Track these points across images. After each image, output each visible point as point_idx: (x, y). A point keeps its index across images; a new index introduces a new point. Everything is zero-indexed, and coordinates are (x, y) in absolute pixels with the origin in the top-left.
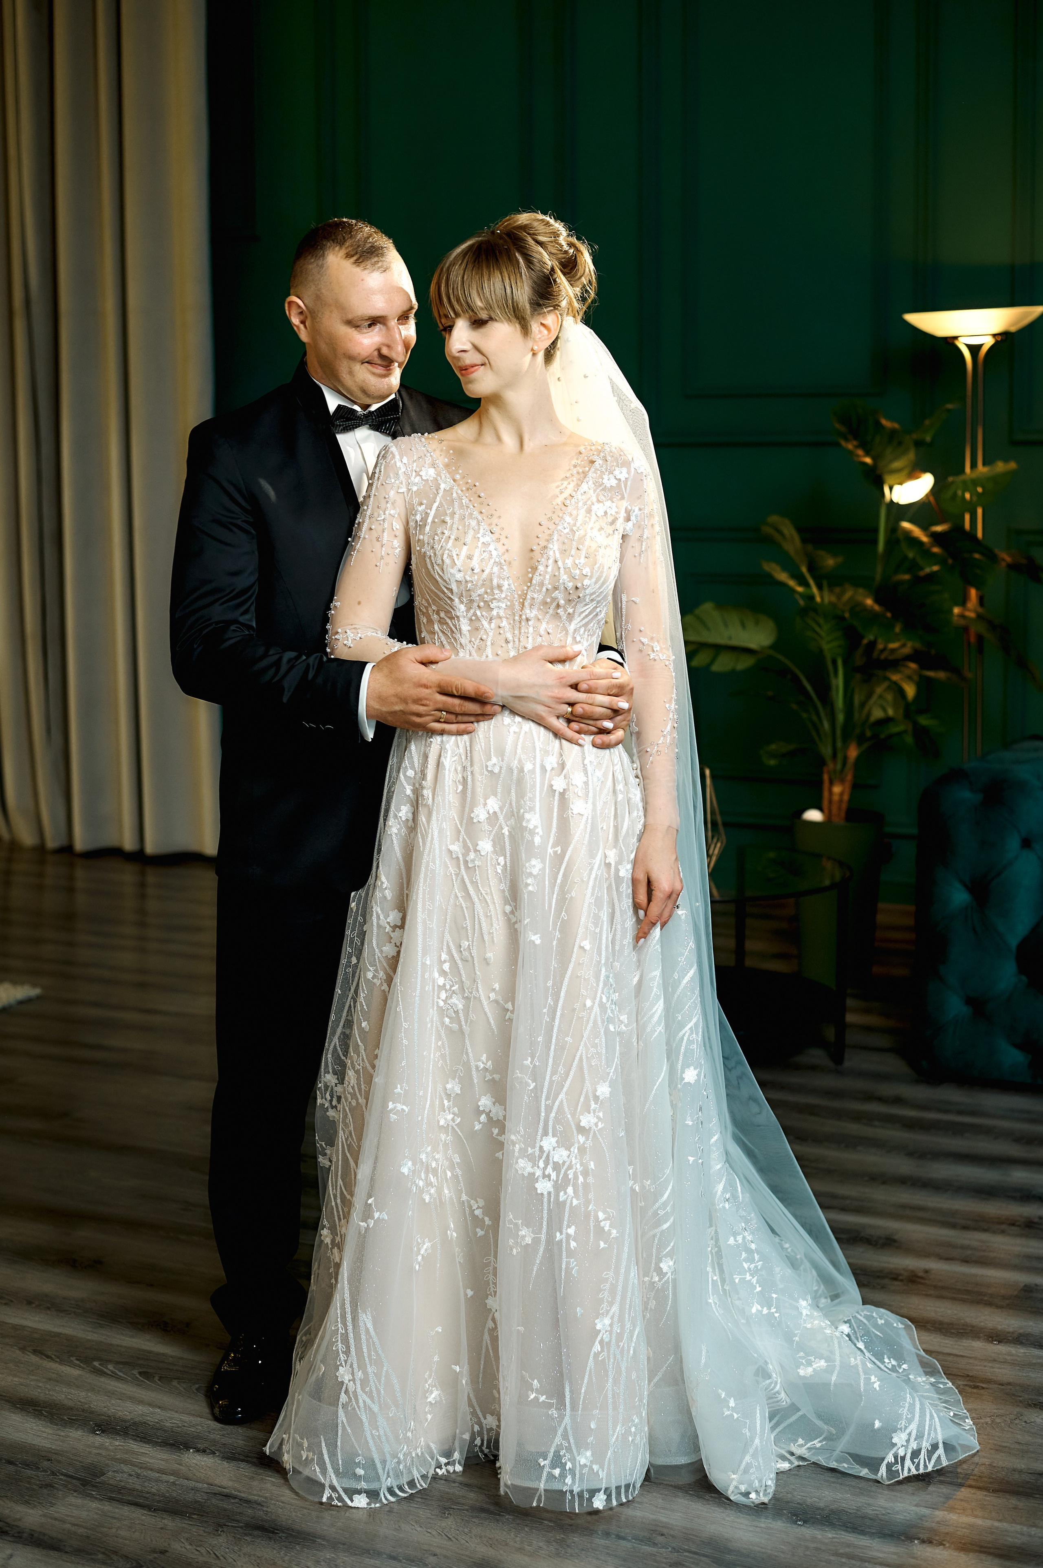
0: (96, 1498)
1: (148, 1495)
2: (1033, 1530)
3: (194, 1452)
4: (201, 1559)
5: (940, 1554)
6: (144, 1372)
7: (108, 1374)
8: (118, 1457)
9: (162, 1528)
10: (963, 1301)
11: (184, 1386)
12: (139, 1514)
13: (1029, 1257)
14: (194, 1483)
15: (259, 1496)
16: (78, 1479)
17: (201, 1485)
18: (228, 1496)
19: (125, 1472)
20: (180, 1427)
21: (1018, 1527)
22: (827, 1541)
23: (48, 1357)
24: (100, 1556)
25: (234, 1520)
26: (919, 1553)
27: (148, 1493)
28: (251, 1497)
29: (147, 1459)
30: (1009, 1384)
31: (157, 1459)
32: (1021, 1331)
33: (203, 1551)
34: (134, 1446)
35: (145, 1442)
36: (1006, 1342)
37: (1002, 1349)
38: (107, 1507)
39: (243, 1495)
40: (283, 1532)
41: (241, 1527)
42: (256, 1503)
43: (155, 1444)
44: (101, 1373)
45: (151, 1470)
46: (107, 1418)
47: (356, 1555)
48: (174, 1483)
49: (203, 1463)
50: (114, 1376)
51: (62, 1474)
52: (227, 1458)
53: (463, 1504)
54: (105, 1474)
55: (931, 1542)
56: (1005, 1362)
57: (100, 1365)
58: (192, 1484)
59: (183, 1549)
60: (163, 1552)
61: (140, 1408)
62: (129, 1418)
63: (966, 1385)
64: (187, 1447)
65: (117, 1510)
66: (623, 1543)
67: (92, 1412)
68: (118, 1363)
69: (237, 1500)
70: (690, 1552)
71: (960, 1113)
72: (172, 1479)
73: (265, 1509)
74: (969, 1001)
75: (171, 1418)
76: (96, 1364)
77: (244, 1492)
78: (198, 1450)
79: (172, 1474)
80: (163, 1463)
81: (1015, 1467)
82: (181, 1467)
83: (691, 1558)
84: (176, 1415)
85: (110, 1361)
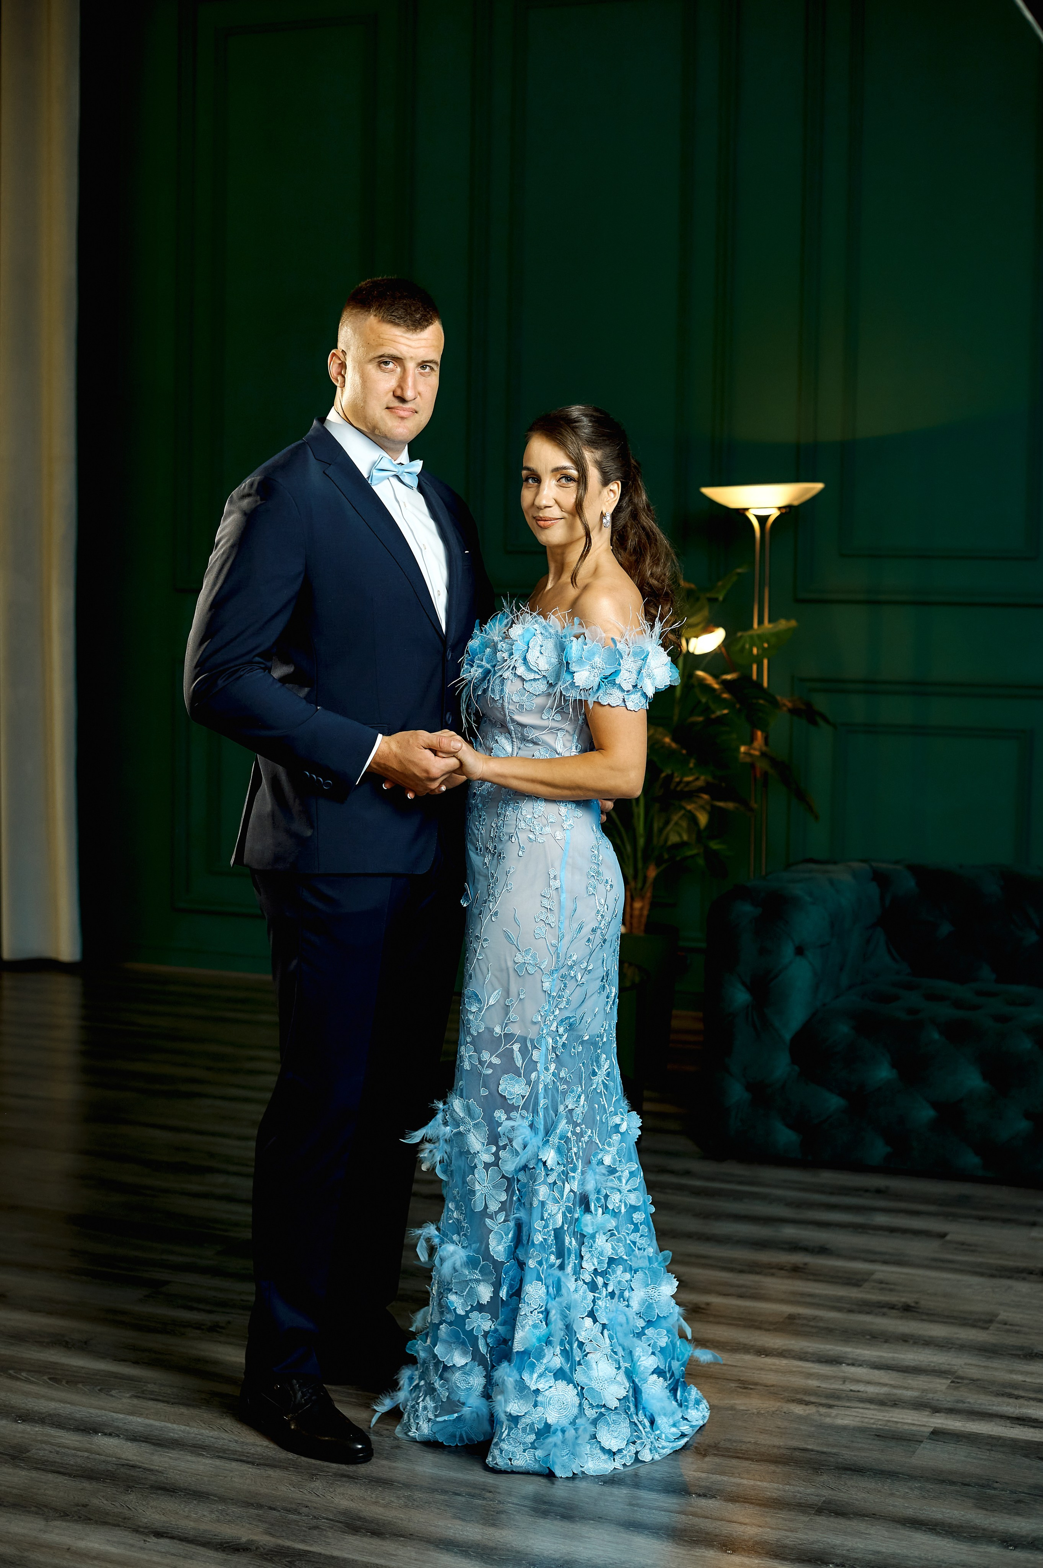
0: (25, 1468)
1: (67, 1466)
2: (787, 1487)
3: (102, 1435)
4: (116, 1510)
5: (713, 1504)
6: (53, 1378)
7: (22, 1380)
8: (39, 1439)
9: (82, 1489)
10: (737, 1326)
11: (88, 1387)
12: (60, 1479)
13: (794, 1293)
15: (159, 1466)
16: (8, 1455)
17: (111, 1458)
18: (133, 1466)
19: (46, 1450)
21: (776, 1485)
22: (622, 1495)
24: (33, 1509)
25: (141, 1483)
26: (696, 1503)
27: (67, 1464)
28: (152, 1467)
29: (63, 1441)
30: (773, 1386)
31: (73, 1440)
32: (784, 1348)
33: (117, 1504)
34: (53, 1431)
35: (59, 1428)
36: (772, 1356)
37: (769, 1360)
38: (34, 1474)
39: (146, 1466)
40: (182, 1491)
41: (147, 1488)
42: (157, 1471)
43: (69, 1430)
44: (18, 1379)
45: (68, 1448)
46: (26, 1411)
48: (88, 1458)
49: (110, 1443)
50: (27, 1381)
52: (131, 1440)
53: (328, 1472)
54: (29, 1451)
55: (706, 1496)
56: (771, 1370)
57: (15, 1372)
58: (103, 1458)
59: (101, 1504)
61: (53, 1404)
62: (44, 1411)
63: (738, 1387)
64: (96, 1432)
65: (43, 1477)
66: (460, 1498)
67: (12, 1407)
68: (29, 1371)
69: (141, 1470)
70: (513, 1504)
71: (741, 1183)
72: (86, 1454)
73: (165, 1475)
74: (749, 1087)
75: (80, 1411)
76: (11, 1372)
77: (147, 1464)
78: (105, 1434)
79: (86, 1451)
80: (78, 1443)
81: (775, 1444)
82: (93, 1446)
83: (515, 1508)
84: (84, 1409)
85: (23, 1370)
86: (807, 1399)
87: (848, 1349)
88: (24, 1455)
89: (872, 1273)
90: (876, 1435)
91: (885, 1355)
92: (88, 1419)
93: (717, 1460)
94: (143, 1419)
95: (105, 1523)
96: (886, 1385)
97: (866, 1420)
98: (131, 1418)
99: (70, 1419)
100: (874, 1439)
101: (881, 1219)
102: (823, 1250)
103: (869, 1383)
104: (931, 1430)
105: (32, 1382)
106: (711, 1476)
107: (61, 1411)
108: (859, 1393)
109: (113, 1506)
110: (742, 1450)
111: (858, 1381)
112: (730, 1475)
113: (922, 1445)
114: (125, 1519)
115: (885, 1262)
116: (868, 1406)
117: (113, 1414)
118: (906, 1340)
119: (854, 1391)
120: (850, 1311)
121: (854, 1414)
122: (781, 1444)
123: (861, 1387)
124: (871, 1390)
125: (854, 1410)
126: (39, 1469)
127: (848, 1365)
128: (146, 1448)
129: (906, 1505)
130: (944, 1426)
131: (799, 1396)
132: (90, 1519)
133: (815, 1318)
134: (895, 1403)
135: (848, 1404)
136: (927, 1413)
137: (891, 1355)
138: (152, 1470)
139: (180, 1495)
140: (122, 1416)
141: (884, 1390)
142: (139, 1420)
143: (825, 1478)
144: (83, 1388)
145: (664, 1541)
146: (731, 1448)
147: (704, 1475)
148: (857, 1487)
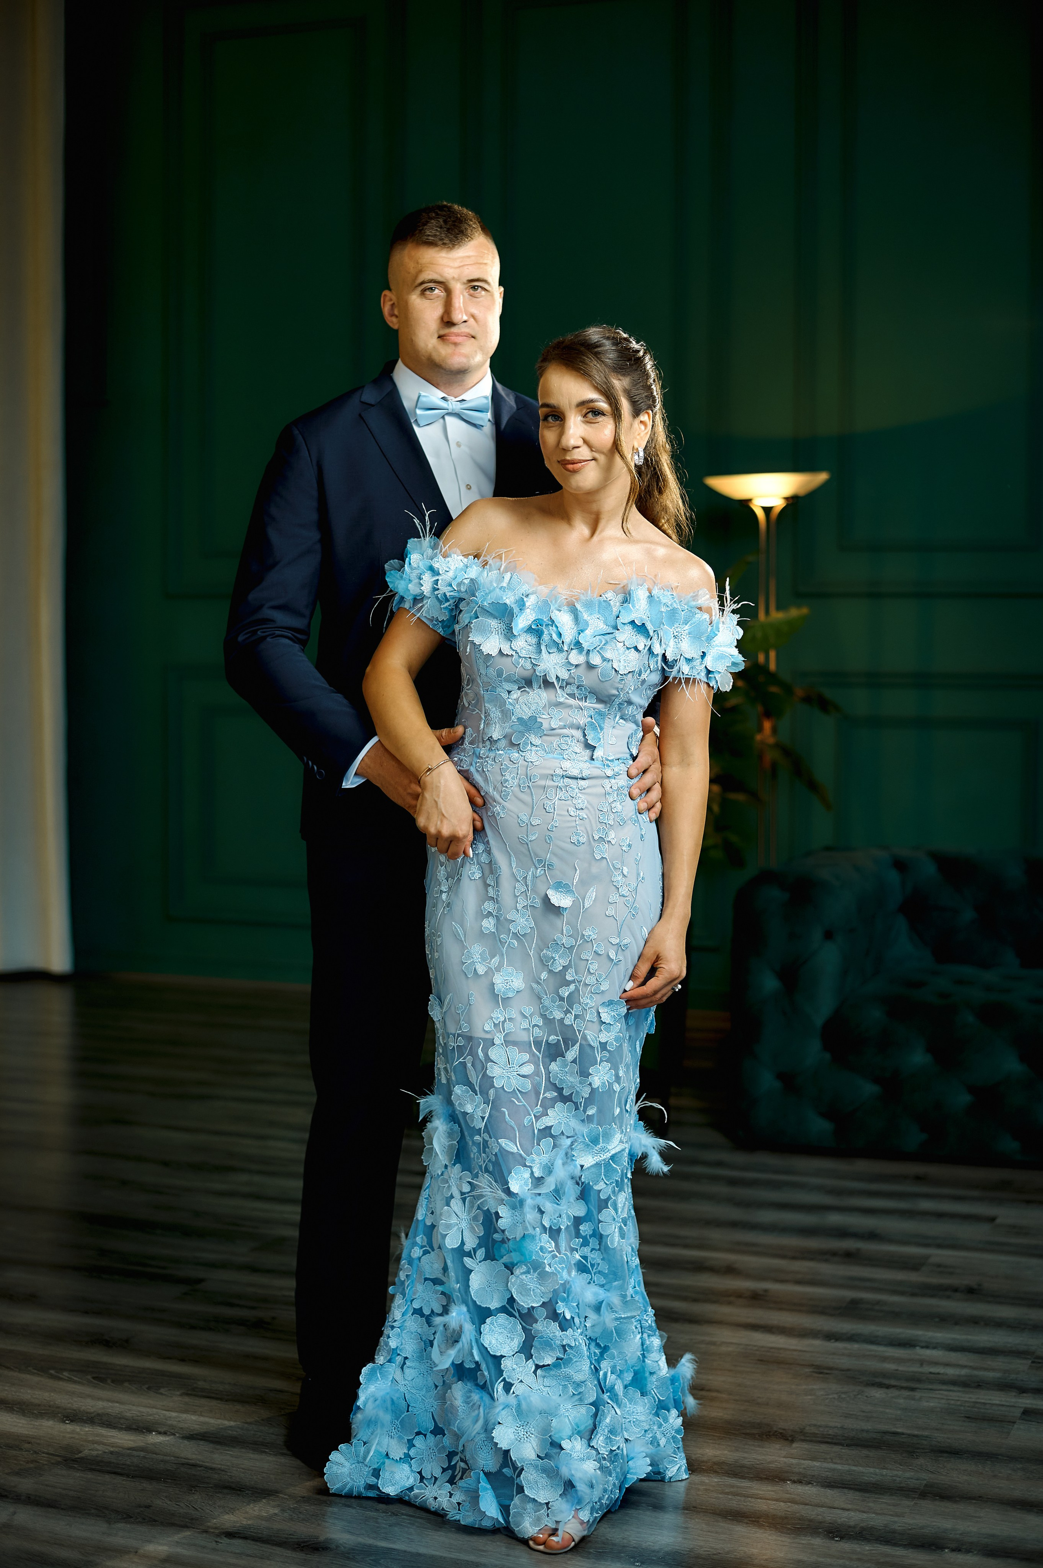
0: (79, 1469)
1: (124, 1466)
2: (884, 1472)
4: (181, 1511)
5: (809, 1490)
6: (97, 1377)
7: (65, 1379)
8: (90, 1439)
9: (142, 1490)
10: (800, 1311)
11: (135, 1386)
12: (119, 1480)
13: (852, 1278)
14: (162, 1457)
15: (222, 1465)
16: (59, 1457)
17: (168, 1458)
18: (193, 1465)
19: (99, 1450)
20: (140, 1416)
21: (872, 1470)
23: (8, 1368)
24: (93, 1511)
25: (204, 1483)
26: (792, 1490)
28: (214, 1466)
29: (117, 1441)
30: (849, 1370)
31: (125, 1440)
32: (853, 1332)
33: (182, 1505)
34: (102, 1431)
35: (111, 1428)
36: (841, 1340)
37: (840, 1345)
38: (90, 1475)
39: (207, 1464)
40: (249, 1490)
41: (211, 1487)
42: (219, 1469)
43: (121, 1429)
44: (60, 1379)
45: (123, 1448)
46: (73, 1411)
47: (316, 1504)
48: (144, 1457)
49: (166, 1442)
50: (70, 1380)
51: (43, 1453)
52: (187, 1438)
54: (81, 1452)
55: (801, 1482)
56: (843, 1355)
57: (56, 1372)
58: (161, 1457)
59: (165, 1504)
60: (148, 1507)
61: (100, 1403)
62: (92, 1411)
63: (814, 1372)
64: (150, 1430)
65: (99, 1478)
67: (58, 1407)
68: (72, 1370)
69: (202, 1468)
71: (776, 1172)
72: (142, 1454)
73: (229, 1474)
74: (781, 1076)
75: (130, 1410)
76: (52, 1372)
77: (208, 1462)
78: (159, 1433)
79: (141, 1451)
80: (132, 1443)
81: (862, 1428)
82: (149, 1445)
84: (134, 1408)
85: (65, 1370)
86: (887, 1383)
87: (920, 1333)
88: (77, 1456)
89: (928, 1257)
90: (966, 1417)
91: (958, 1337)
92: (140, 1418)
93: (806, 1446)
94: (197, 1417)
95: (173, 1525)
96: (965, 1367)
97: (952, 1402)
98: (184, 1416)
99: (120, 1418)
100: (964, 1421)
101: (926, 1205)
102: (872, 1236)
103: (947, 1365)
104: (1022, 1410)
105: (75, 1382)
106: (803, 1462)
107: (110, 1411)
108: (938, 1376)
109: (178, 1506)
110: (829, 1435)
111: (936, 1364)
112: (822, 1460)
113: (1016, 1426)
114: (192, 1519)
115: (939, 1246)
116: (952, 1388)
117: (164, 1412)
118: (975, 1321)
119: (934, 1374)
120: (913, 1295)
121: (938, 1396)
122: (870, 1428)
123: (941, 1370)
124: (951, 1371)
125: (937, 1392)
126: (94, 1470)
127: (922, 1347)
128: (204, 1446)
129: (1012, 1487)
130: (1034, 1407)
131: (877, 1380)
132: (155, 1521)
133: (878, 1302)
134: (980, 1385)
135: (930, 1387)
136: (1014, 1394)
137: (964, 1337)
138: (215, 1469)
139: (247, 1494)
140: (174, 1414)
141: (964, 1372)
142: (194, 1418)
143: (921, 1461)
144: (130, 1386)
145: (766, 1529)
146: (817, 1434)
147: (794, 1461)
148: (957, 1469)
